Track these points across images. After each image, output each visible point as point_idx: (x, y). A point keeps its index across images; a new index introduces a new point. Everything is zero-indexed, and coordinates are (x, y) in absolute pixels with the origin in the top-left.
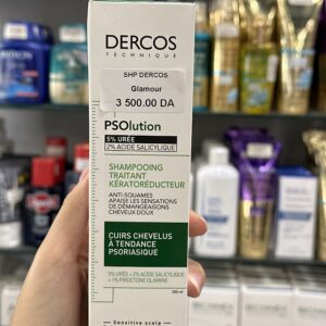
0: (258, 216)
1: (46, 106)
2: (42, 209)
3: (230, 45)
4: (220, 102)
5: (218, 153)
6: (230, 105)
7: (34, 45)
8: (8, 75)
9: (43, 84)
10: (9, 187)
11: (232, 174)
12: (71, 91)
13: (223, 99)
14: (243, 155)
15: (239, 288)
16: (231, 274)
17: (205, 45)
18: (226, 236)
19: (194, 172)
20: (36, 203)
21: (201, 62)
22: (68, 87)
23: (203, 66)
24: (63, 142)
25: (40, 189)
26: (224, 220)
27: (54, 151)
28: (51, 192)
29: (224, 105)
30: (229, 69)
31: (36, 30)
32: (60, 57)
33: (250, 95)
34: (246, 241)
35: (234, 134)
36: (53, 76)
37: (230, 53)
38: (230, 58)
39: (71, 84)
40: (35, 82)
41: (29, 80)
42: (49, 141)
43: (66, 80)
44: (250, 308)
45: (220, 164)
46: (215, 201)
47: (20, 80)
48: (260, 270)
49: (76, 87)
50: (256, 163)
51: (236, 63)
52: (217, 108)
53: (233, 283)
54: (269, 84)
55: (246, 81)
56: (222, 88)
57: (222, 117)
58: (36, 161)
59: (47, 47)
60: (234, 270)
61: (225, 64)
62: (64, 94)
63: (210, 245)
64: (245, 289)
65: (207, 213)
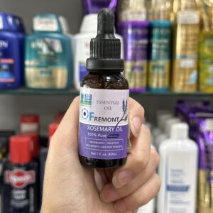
1: (21, 90)
3: (190, 31)
4: (181, 83)
5: (179, 128)
6: (191, 86)
7: (8, 35)
11: (192, 147)
12: (44, 76)
17: (168, 31)
18: (187, 203)
21: (163, 47)
23: (165, 50)
24: (35, 119)
25: (19, 166)
26: (186, 189)
28: (28, 168)
29: (184, 86)
30: (189, 53)
31: (10, 20)
32: (33, 45)
33: (208, 75)
36: (27, 63)
37: (191, 38)
38: (190, 43)
39: (44, 69)
40: (11, 69)
41: (5, 67)
45: (180, 138)
46: (179, 172)
51: (196, 47)
52: (179, 88)
56: (184, 70)
58: (13, 139)
59: (20, 36)
61: (185, 48)
62: (37, 79)
65: (170, 183)
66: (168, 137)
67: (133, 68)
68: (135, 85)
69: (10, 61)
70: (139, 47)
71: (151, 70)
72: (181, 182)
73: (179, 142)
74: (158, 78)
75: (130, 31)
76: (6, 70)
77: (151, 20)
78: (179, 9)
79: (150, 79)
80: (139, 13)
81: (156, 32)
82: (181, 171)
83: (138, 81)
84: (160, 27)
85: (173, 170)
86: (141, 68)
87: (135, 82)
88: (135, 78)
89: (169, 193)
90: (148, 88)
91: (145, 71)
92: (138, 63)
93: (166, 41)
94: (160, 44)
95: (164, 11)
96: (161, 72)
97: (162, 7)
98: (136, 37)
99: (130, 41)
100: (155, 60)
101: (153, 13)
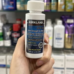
0: (70, 38)
2: (16, 36)
5: (60, 22)
6: (63, 10)
8: (6, 3)
9: (15, 5)
10: (8, 31)
11: (63, 27)
12: (22, 7)
13: (61, 8)
14: (66, 22)
15: (64, 55)
16: (63, 52)
18: (61, 43)
19: (53, 27)
20: (14, 35)
22: (21, 6)
24: (20, 20)
25: (15, 32)
26: (61, 39)
27: (18, 22)
33: (68, 6)
34: (66, 44)
35: (63, 17)
36: (17, 3)
40: (13, 5)
42: (17, 20)
43: (21, 4)
44: (68, 60)
45: (60, 25)
46: (59, 34)
47: (9, 4)
48: (70, 51)
49: (23, 6)
50: (69, 24)
52: (59, 10)
53: (63, 54)
54: (73, 3)
55: (67, 3)
56: (61, 5)
57: (60, 12)
58: (14, 25)
60: (63, 51)
62: (20, 8)
63: (57, 45)
64: (66, 56)
86: (49, 4)
90: (51, 10)
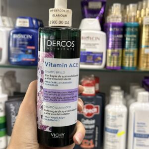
4: (145, 64)
7: (32, 31)
13: (147, 62)
17: (137, 30)
21: (133, 40)
23: (134, 42)
31: (34, 22)
40: (33, 52)
41: (29, 51)
61: (148, 41)
65: (136, 132)
66: (136, 101)
67: (112, 54)
68: (114, 65)
69: (33, 48)
70: (117, 40)
71: (124, 55)
72: (144, 132)
73: (143, 104)
74: (129, 60)
75: (111, 29)
76: (30, 53)
77: (126, 22)
78: (145, 15)
79: (124, 61)
80: (118, 17)
81: (128, 30)
82: (144, 124)
83: (115, 62)
84: (131, 27)
85: (138, 123)
86: (118, 54)
87: (114, 63)
88: (114, 60)
89: (136, 139)
91: (120, 56)
92: (116, 50)
93: (135, 36)
94: (131, 38)
95: (134, 16)
96: (131, 56)
97: (133, 14)
98: (115, 33)
99: (111, 36)
100: (127, 49)
101: (127, 18)
